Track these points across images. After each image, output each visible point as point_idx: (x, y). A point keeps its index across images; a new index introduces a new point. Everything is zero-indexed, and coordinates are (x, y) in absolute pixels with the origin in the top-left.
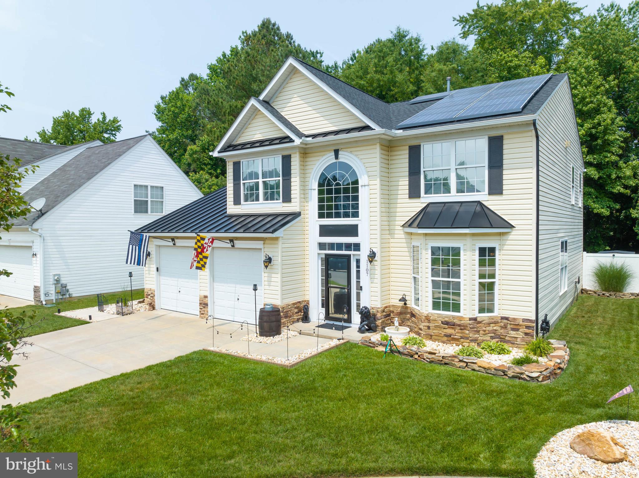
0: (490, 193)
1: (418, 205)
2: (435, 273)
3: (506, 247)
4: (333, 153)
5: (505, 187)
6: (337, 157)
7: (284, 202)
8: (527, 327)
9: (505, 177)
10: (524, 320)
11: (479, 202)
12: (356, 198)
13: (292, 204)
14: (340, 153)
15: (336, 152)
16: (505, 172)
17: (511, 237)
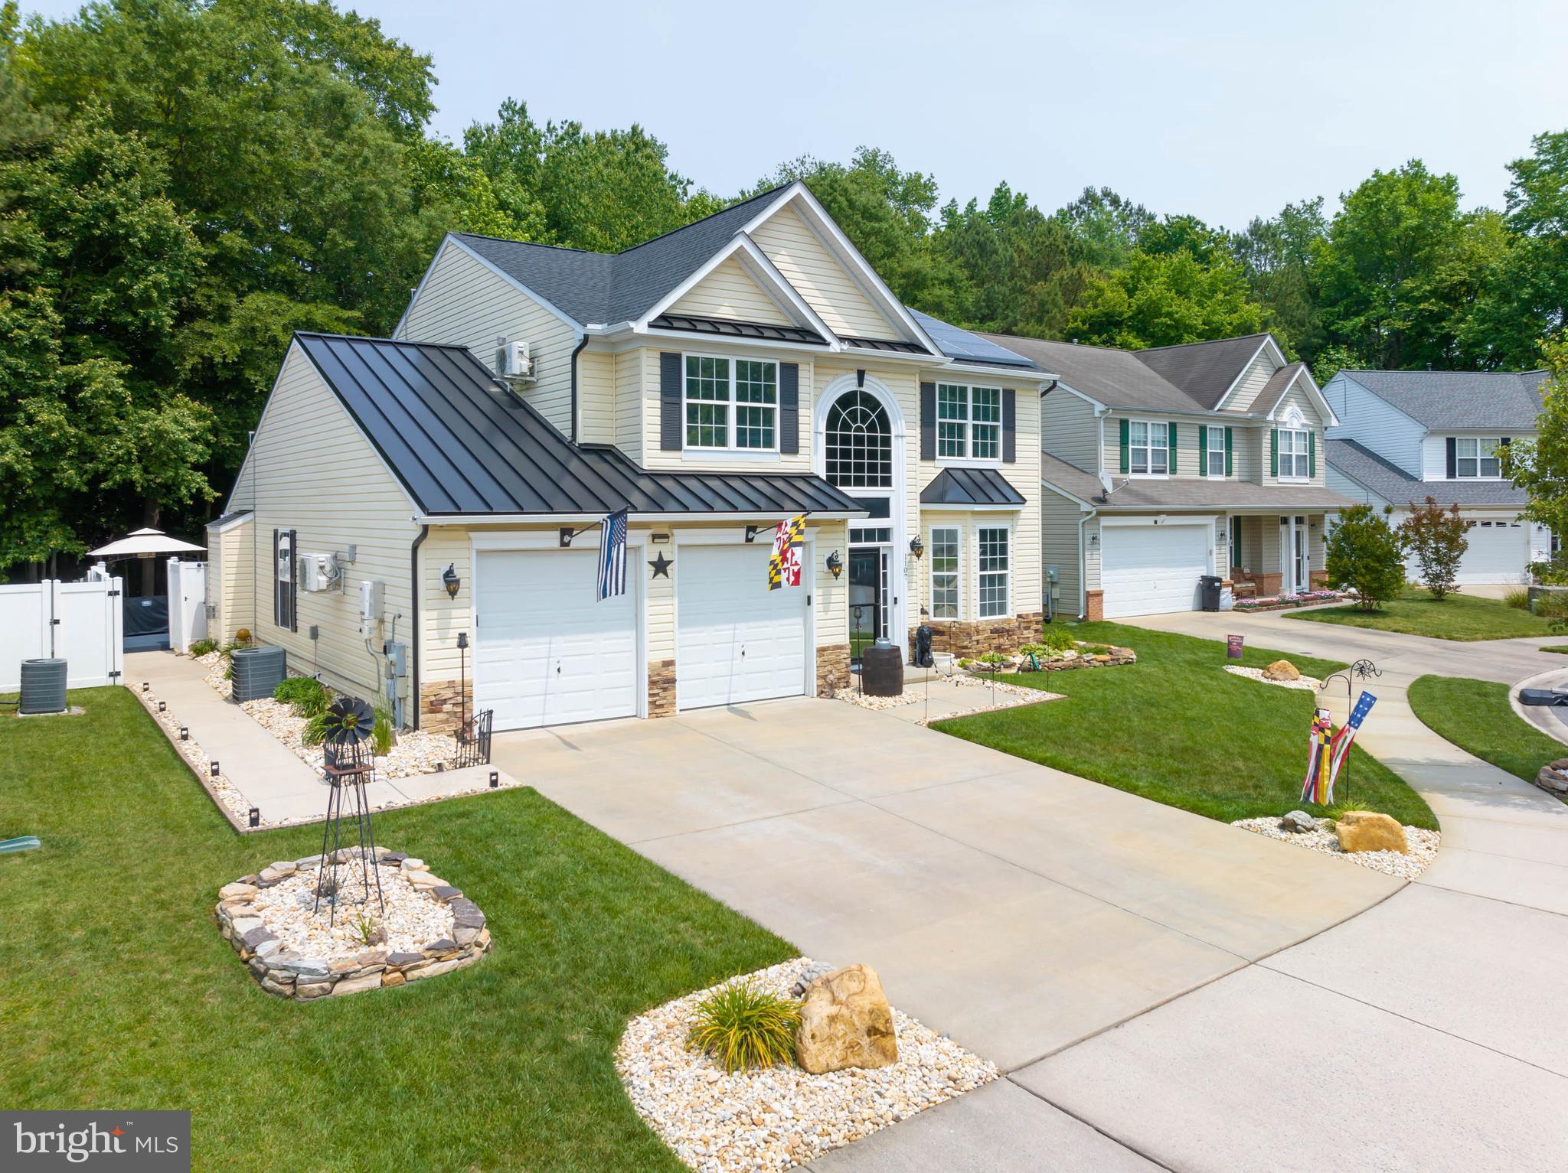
0: (1005, 461)
1: (931, 471)
2: (983, 567)
3: (1019, 528)
4: (855, 375)
5: (1017, 454)
6: (861, 384)
7: (784, 451)
8: (1037, 623)
9: (1017, 441)
10: (1035, 615)
11: (995, 471)
12: (887, 455)
13: (798, 458)
14: (866, 377)
15: (861, 374)
16: (1017, 436)
17: (1022, 515)
